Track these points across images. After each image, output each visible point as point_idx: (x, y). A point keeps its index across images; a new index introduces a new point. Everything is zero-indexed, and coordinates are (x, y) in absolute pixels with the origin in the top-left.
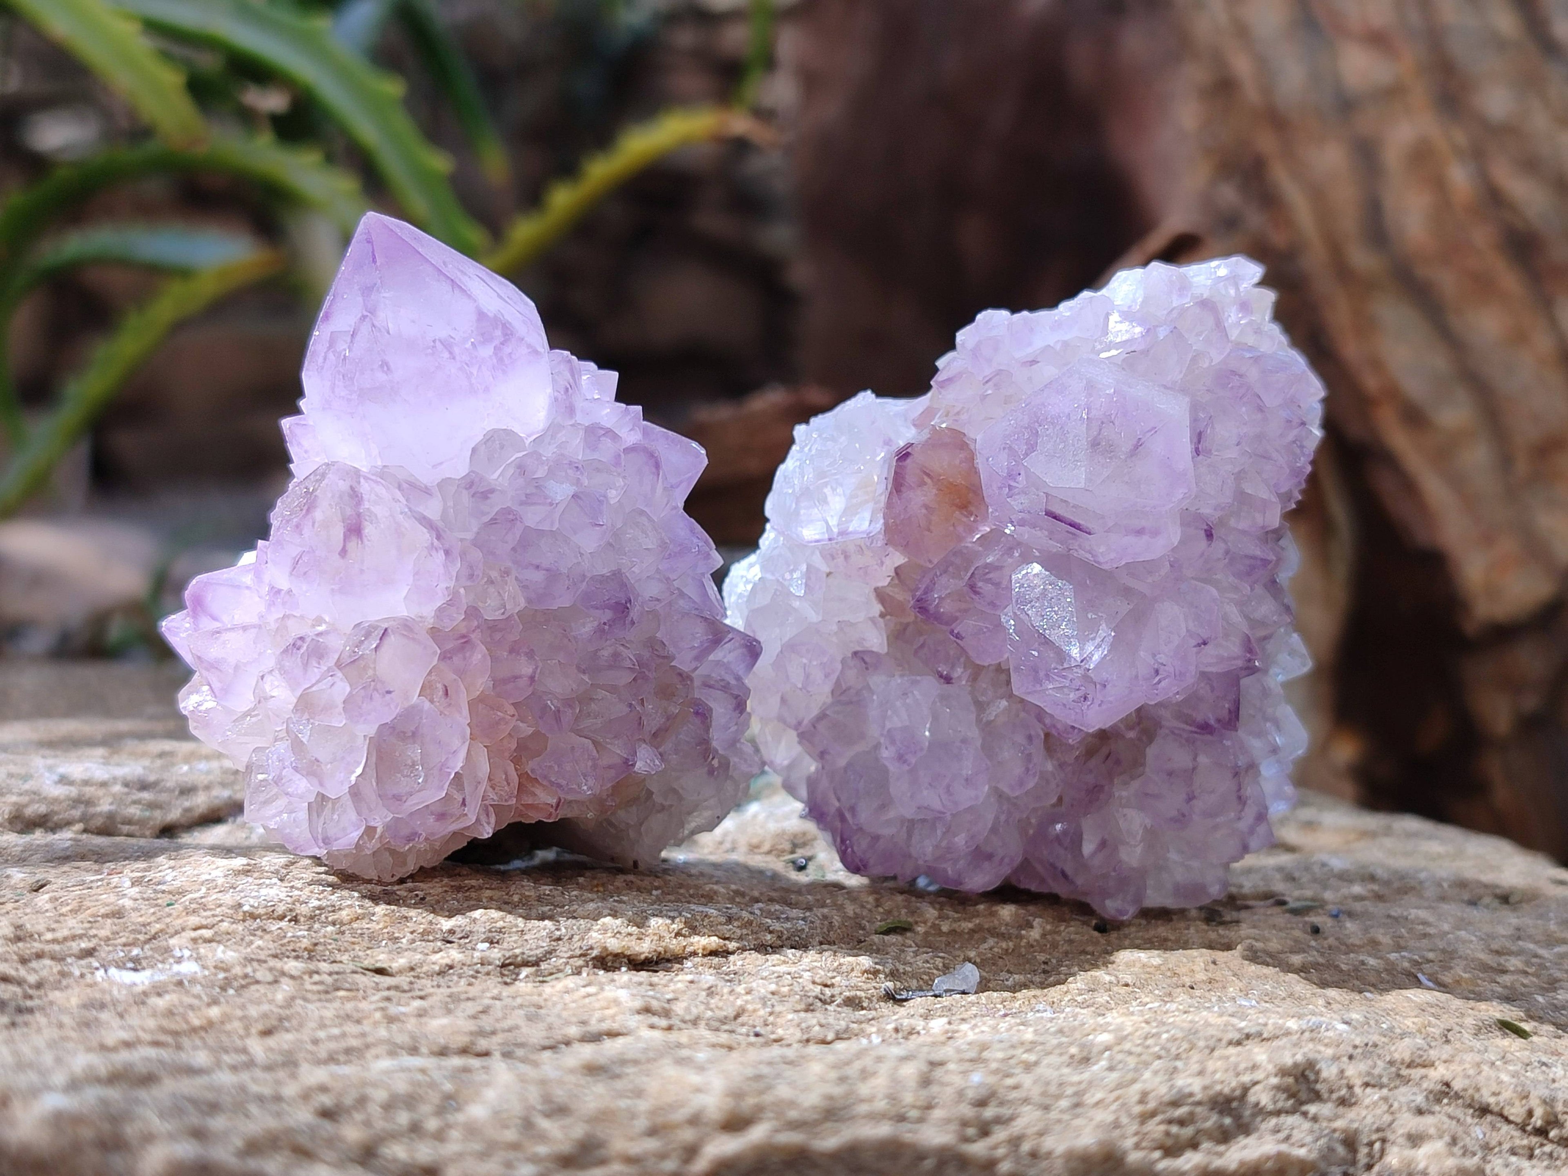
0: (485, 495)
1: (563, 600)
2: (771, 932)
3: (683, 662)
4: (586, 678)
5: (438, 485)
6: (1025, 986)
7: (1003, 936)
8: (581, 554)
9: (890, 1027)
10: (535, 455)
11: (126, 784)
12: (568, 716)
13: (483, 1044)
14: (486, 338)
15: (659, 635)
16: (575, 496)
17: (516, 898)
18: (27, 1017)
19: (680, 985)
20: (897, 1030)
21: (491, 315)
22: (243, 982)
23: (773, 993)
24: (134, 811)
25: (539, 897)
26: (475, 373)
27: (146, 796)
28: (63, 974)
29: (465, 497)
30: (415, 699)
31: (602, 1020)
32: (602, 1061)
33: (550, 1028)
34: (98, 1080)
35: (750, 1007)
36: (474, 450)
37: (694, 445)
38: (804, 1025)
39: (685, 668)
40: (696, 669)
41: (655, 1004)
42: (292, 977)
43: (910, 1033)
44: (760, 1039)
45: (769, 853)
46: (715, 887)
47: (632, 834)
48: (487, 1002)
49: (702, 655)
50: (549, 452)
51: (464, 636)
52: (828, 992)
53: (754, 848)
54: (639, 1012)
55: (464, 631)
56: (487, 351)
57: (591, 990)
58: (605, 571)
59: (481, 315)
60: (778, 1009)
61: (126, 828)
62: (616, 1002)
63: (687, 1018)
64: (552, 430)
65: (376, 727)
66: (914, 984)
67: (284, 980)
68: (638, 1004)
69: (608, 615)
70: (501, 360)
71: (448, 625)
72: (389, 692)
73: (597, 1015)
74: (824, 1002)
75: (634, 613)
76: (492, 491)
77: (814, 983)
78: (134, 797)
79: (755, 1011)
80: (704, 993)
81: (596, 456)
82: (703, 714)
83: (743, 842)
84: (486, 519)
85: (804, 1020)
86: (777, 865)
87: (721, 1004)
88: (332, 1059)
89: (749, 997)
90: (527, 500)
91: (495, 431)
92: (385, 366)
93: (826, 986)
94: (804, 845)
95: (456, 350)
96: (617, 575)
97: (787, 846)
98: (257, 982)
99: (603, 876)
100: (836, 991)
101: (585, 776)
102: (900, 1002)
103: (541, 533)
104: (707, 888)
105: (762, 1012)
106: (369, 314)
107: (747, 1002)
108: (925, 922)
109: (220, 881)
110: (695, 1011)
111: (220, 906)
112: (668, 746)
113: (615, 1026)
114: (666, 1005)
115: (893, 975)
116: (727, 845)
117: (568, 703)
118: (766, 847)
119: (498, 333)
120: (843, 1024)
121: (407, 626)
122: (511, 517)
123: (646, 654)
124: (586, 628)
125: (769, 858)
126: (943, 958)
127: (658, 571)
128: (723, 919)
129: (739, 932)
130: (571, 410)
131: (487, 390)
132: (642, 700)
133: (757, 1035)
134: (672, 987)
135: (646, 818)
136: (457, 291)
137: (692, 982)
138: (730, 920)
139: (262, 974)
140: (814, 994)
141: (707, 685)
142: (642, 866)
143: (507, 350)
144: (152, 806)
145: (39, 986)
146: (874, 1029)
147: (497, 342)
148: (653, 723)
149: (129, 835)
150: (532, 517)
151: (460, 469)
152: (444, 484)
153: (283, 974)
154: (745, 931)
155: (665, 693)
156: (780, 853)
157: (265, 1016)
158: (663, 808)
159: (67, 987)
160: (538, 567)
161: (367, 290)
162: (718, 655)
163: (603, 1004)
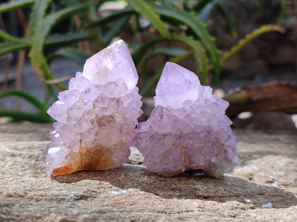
0: (185, 111)
1: (198, 130)
2: (233, 193)
3: (223, 142)
4: (203, 144)
5: (177, 110)
6: (281, 207)
7: (283, 197)
8: (202, 122)
9: (245, 214)
10: (194, 104)
11: (134, 155)
12: (198, 151)
13: (166, 211)
14: (186, 84)
15: (218, 137)
16: (201, 112)
17: (188, 183)
18: (94, 199)
19: (209, 203)
20: (246, 215)
21: (187, 80)
22: (132, 195)
23: (226, 206)
24: (134, 160)
25: (192, 183)
26: (184, 90)
27: (137, 157)
28: (104, 191)
29: (181, 112)
30: (171, 147)
31: (190, 208)
32: (182, 217)
33: (180, 209)
34: (96, 212)
35: (220, 208)
36: (183, 103)
37: (227, 102)
38: (229, 213)
39: (223, 143)
40: (225, 143)
41: (201, 206)
42: (141, 195)
43: (249, 216)
44: (220, 214)
45: (245, 176)
46: (228, 183)
47: (214, 172)
48: (172, 203)
49: (226, 141)
50: (197, 104)
51: (180, 136)
52: (238, 206)
53: (243, 175)
54: (198, 207)
55: (180, 135)
56: (186, 86)
57: (191, 202)
58: (207, 125)
59: (186, 80)
60: (226, 209)
61: (132, 163)
62: (194, 205)
63: (207, 209)
64: (198, 99)
65: (164, 151)
66: (258, 205)
67: (139, 195)
68: (198, 206)
69: (206, 133)
70: (188, 88)
71: (178, 134)
72: (166, 146)
73: (190, 207)
74: (236, 208)
75: (212, 133)
76: (186, 111)
77: (236, 204)
78: (135, 157)
79: (221, 209)
80: (213, 205)
81: (206, 104)
82: (226, 151)
83: (241, 173)
84: (185, 116)
85: (229, 212)
86: (246, 179)
87: (215, 207)
88: (139, 211)
89: (220, 206)
90: (192, 113)
91: (187, 100)
92: (168, 89)
93: (238, 205)
94: (252, 175)
95: (180, 86)
96: (209, 126)
97: (249, 175)
98: (135, 195)
99: (208, 179)
100: (239, 206)
101: (201, 162)
102: (253, 209)
103: (194, 118)
104: (227, 183)
105: (222, 209)
106: (166, 80)
107: (220, 207)
108: (267, 193)
109: (138, 175)
110: (209, 208)
111: (135, 180)
112: (219, 157)
113: (192, 210)
114: (204, 207)
115: (254, 203)
116: (238, 174)
117: (199, 149)
118: (245, 175)
119: (188, 83)
120: (237, 213)
121: (170, 134)
122: (189, 115)
123: (215, 140)
124: (202, 135)
125: (245, 177)
126: (267, 201)
127: (218, 125)
128: (224, 190)
129: (226, 193)
130: (202, 96)
131: (186, 93)
132: (214, 149)
133: (219, 214)
134: (207, 203)
135: (216, 169)
136: (182, 76)
137: (211, 202)
138: (225, 190)
139: (136, 194)
140: (234, 206)
141: (227, 146)
142: (217, 178)
143: (190, 86)
144: (138, 159)
145: (100, 193)
146: (242, 214)
147: (188, 85)
148: (216, 153)
149: (133, 164)
150: (193, 116)
151: (181, 107)
152: (178, 109)
153: (140, 194)
154: (228, 193)
155: (219, 148)
156: (247, 176)
157: (132, 202)
158: (219, 168)
159: (104, 193)
160: (193, 125)
161: (166, 76)
162: (230, 141)
163: (192, 205)
